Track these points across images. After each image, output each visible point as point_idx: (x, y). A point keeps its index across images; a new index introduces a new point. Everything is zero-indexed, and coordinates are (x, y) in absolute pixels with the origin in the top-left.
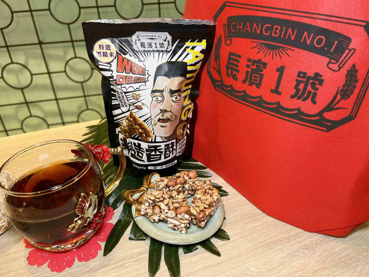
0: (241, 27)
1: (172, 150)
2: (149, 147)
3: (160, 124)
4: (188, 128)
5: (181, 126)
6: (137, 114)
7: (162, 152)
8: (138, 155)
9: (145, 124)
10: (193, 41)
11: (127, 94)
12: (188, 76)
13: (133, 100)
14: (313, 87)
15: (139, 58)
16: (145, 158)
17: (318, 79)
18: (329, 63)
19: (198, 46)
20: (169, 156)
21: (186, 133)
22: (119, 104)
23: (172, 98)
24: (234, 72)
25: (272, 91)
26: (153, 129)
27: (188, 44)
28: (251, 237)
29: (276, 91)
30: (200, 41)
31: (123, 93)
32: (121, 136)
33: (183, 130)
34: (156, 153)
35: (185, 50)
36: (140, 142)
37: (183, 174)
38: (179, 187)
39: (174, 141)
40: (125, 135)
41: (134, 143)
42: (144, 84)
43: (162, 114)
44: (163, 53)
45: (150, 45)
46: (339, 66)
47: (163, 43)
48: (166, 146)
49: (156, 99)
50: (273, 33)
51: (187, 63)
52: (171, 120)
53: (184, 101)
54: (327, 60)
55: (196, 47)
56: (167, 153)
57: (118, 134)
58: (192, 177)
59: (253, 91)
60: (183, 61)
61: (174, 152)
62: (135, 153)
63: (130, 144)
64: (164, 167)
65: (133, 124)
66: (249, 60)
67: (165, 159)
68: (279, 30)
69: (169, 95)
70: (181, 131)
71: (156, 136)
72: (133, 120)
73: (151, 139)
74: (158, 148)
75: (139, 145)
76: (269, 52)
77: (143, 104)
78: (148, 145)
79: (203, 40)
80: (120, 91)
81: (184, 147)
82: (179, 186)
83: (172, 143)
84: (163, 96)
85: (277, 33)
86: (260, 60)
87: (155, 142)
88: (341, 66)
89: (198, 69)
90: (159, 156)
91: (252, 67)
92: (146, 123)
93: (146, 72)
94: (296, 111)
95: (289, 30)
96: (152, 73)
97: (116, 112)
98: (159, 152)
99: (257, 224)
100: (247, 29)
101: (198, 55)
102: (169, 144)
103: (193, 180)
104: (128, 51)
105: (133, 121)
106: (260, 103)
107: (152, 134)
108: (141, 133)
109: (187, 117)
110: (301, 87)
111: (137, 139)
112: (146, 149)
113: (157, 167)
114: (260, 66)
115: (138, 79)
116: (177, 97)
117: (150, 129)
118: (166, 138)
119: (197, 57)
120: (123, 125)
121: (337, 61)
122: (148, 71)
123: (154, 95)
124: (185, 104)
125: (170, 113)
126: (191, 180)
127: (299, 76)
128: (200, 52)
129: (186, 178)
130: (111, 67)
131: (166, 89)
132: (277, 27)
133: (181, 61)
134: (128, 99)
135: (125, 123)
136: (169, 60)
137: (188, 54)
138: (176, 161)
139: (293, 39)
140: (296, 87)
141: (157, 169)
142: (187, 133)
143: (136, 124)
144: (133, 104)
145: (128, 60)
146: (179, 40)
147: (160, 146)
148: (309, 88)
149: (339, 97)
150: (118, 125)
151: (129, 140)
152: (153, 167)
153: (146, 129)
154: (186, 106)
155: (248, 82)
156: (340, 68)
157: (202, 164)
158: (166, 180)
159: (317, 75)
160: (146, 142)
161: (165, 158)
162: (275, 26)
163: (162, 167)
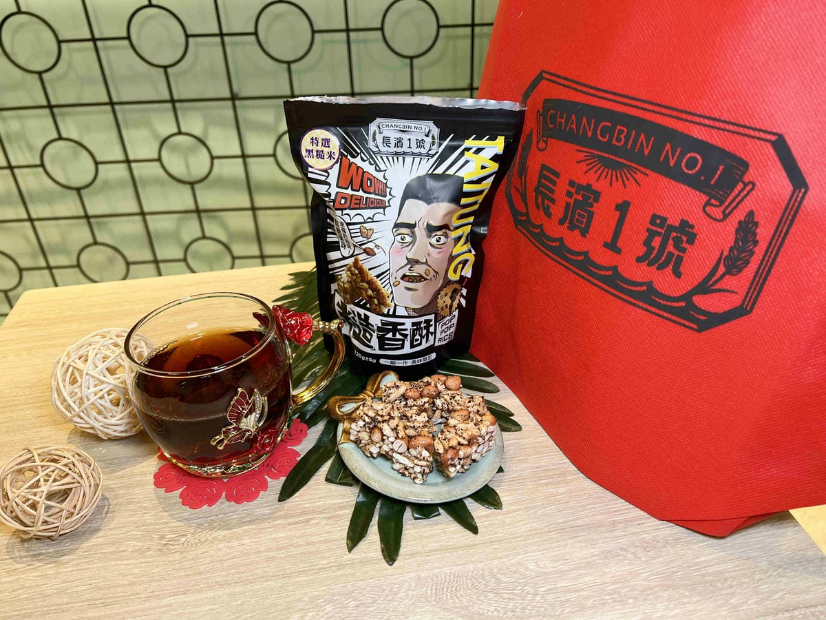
0: (563, 121)
1: (427, 334)
2: (383, 324)
3: (404, 284)
4: (462, 296)
5: (449, 290)
6: (367, 263)
7: (406, 336)
8: (364, 336)
9: (379, 283)
10: (479, 138)
11: (350, 227)
12: (464, 201)
13: (361, 239)
14: (677, 246)
15: (377, 165)
16: (375, 342)
17: (686, 232)
18: (707, 204)
19: (488, 147)
20: (420, 344)
21: (458, 304)
22: (338, 242)
23: (429, 240)
24: (546, 202)
25: (606, 245)
26: (392, 292)
27: (469, 143)
28: (543, 510)
29: (612, 246)
30: (493, 138)
31: (345, 225)
32: (338, 299)
33: (452, 298)
34: (395, 336)
35: (462, 154)
36: (368, 313)
37: (436, 379)
38: (425, 403)
39: (432, 317)
40: (344, 298)
41: (358, 312)
42: (382, 210)
43: (410, 266)
44: (421, 159)
45: (399, 142)
46: (723, 213)
47: (422, 140)
48: (413, 324)
49: (402, 239)
50: (614, 139)
51: (463, 178)
52: (425, 279)
53: (455, 246)
54: (705, 198)
55: (483, 149)
56: (416, 338)
57: (334, 294)
58: (451, 387)
59: (574, 241)
60: (456, 174)
61: (431, 338)
62: (360, 331)
63: (352, 315)
64: (409, 363)
65: (359, 280)
66: (572, 183)
67: (411, 348)
68: (624, 134)
69: (424, 233)
70: (448, 301)
71: (396, 305)
72: (359, 273)
73: (387, 310)
74: (399, 327)
75: (367, 317)
76: (605, 173)
77: (377, 246)
78: (381, 320)
79: (499, 137)
80: (340, 220)
81: (453, 329)
82: (426, 399)
83: (428, 322)
84: (413, 235)
85: (621, 139)
86: (589, 185)
87: (394, 316)
88: (727, 212)
89: (486, 189)
90: (401, 342)
91: (575, 196)
92: (380, 280)
93: (388, 190)
94: (645, 288)
95: (642, 136)
96: (398, 192)
97: (333, 255)
98: (400, 334)
99: (561, 490)
100: (572, 126)
101: (485, 164)
102: (421, 322)
103: (452, 392)
104: (359, 152)
105: (359, 275)
106: (585, 265)
107: (389, 301)
108: (370, 298)
109: (461, 276)
110: (656, 242)
111: (363, 307)
112: (378, 327)
113: (397, 361)
114: (589, 196)
115: (372, 201)
116: (440, 238)
117: (386, 291)
118: (414, 310)
119: (483, 167)
120: (342, 280)
121: (722, 203)
122: (391, 188)
123: (398, 232)
124: (456, 251)
125: (424, 267)
126: (449, 392)
127: (652, 222)
128: (490, 159)
129: (441, 387)
130: (327, 177)
131: (421, 224)
132: (622, 128)
133: (452, 174)
134: (353, 235)
135: (344, 276)
136: (430, 172)
137: (467, 162)
138: (433, 356)
139: (646, 154)
140: (647, 243)
141: (397, 365)
142: (460, 305)
143: (362, 281)
144: (361, 245)
145: (358, 168)
146: (452, 135)
147: (403, 324)
148: (670, 247)
149: (722, 269)
150: (334, 278)
151: (350, 307)
152: (390, 361)
153: (379, 290)
154: (459, 255)
155: (567, 224)
156: (725, 216)
157: (486, 367)
158: (404, 387)
159: (684, 224)
160: (379, 314)
161: (412, 346)
162: (618, 127)
163: (406, 363)
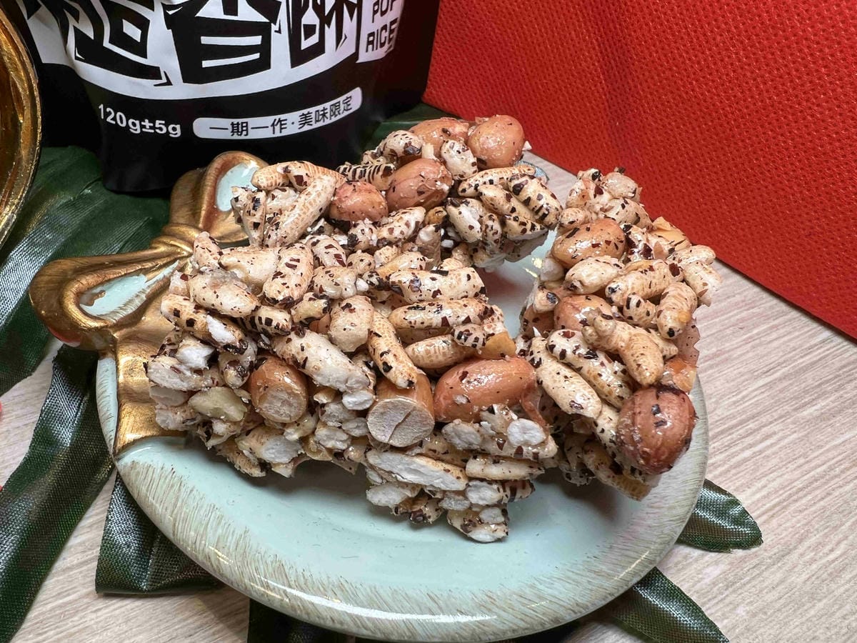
20: (320, 48)
34: (235, 13)
37: (436, 135)
38: (419, 226)
56: (305, 21)
58: (496, 156)
61: (349, 26)
64: (292, 124)
82: (417, 214)
90: (256, 40)
103: (506, 173)
113: (253, 122)
126: (493, 174)
129: (461, 161)
138: (357, 96)
141: (253, 133)
152: (226, 122)
161: (298, 57)
163: (281, 125)
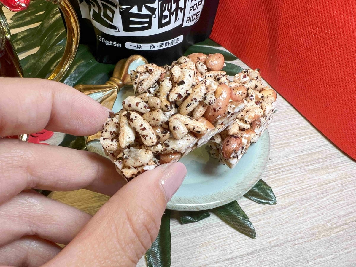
37: (195, 59)
58: (213, 67)
64: (157, 46)
103: (216, 73)
113: (144, 45)
126: (212, 74)
129: (202, 68)
138: (181, 38)
141: (144, 48)
152: (136, 44)
157: (228, 51)
158: (158, 71)
163: (153, 46)
